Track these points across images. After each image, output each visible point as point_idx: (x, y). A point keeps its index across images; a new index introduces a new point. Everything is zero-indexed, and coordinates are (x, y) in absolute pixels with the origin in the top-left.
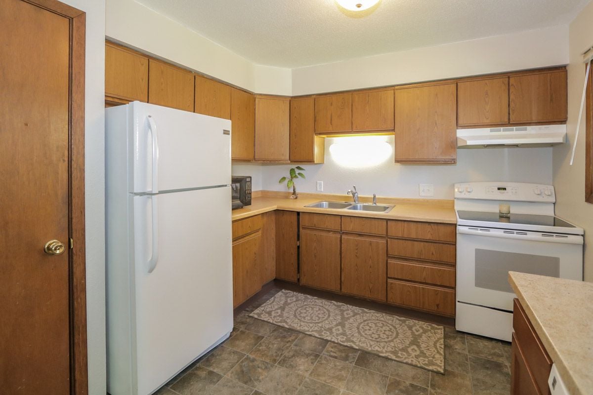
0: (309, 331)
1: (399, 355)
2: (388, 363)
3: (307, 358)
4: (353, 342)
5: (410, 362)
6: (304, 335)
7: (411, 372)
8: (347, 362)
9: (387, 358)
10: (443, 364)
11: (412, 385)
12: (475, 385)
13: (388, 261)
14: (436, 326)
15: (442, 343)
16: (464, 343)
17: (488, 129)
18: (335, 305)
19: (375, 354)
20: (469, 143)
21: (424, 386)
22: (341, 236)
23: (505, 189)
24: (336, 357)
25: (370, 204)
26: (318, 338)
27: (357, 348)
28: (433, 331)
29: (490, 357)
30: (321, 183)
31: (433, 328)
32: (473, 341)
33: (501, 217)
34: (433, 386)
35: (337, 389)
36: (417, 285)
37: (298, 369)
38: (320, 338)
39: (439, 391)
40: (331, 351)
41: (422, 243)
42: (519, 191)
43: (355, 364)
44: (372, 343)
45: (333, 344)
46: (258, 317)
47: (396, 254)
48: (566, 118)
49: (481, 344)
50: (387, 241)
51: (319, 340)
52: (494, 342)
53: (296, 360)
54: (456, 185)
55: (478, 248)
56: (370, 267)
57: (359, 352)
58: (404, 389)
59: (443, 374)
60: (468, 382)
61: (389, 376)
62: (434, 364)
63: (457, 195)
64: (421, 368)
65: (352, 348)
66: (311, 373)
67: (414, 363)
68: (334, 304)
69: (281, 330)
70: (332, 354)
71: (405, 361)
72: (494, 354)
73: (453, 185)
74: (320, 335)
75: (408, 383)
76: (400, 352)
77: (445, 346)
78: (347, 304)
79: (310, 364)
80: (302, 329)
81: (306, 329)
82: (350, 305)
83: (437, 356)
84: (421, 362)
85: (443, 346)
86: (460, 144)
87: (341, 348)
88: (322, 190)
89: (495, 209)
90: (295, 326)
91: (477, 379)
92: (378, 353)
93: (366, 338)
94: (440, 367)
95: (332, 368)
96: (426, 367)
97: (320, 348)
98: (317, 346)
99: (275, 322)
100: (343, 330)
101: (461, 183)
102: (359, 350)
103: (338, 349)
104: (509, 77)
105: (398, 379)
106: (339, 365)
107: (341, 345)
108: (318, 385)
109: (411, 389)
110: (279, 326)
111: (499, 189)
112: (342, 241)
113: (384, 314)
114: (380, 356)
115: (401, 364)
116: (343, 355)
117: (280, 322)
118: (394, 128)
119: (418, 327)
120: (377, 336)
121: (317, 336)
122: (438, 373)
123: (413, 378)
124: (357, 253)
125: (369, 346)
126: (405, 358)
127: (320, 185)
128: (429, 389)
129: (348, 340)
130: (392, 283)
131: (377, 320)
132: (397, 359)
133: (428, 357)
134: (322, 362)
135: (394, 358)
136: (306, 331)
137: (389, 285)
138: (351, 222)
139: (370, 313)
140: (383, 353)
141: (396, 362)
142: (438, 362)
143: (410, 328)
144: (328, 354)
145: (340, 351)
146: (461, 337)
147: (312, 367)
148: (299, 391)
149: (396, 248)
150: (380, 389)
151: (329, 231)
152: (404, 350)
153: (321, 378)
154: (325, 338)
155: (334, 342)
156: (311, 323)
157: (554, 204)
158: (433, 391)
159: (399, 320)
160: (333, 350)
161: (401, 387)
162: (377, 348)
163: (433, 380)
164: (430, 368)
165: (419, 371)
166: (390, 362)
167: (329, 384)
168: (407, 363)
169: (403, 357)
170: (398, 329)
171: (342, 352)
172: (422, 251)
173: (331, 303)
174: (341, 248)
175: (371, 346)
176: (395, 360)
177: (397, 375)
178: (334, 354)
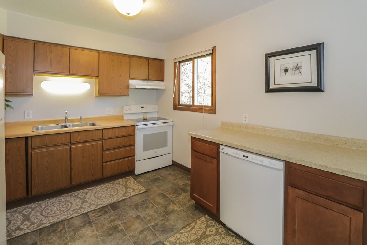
0: (68, 217)
1: (127, 195)
2: (125, 201)
3: (85, 227)
4: (101, 204)
5: (133, 195)
6: (67, 221)
7: (137, 198)
8: (108, 213)
9: (123, 200)
10: (144, 188)
11: (142, 201)
12: (158, 188)
13: (104, 153)
14: (128, 178)
15: (136, 182)
16: (142, 178)
17: (141, 81)
18: (68, 196)
19: (117, 202)
20: (137, 87)
21: (146, 199)
22: (71, 147)
23: (143, 108)
24: (101, 216)
25: (78, 123)
26: (79, 215)
27: (106, 205)
28: (128, 180)
29: (153, 178)
30: (30, 112)
31: (127, 179)
32: (145, 175)
33: (144, 120)
34: (148, 196)
35: (117, 225)
36: (119, 161)
37: (87, 235)
38: (80, 215)
39: (151, 196)
40: (95, 215)
41: (121, 138)
42: (149, 108)
43: (113, 211)
44: (111, 199)
45: (91, 212)
46: (10, 237)
47: (108, 147)
48: (164, 80)
49: (147, 175)
50: (103, 142)
51: (80, 216)
52: (150, 172)
53: (80, 233)
54: (125, 107)
55: (144, 134)
56: (93, 160)
57: (109, 206)
58: (141, 204)
59: (147, 191)
60: (156, 188)
61: (132, 204)
62: (141, 190)
63: (126, 112)
64: (139, 194)
65: (104, 207)
66: (97, 230)
67: (135, 194)
68: (66, 196)
69: (46, 230)
70: (97, 216)
71: (131, 196)
72: (153, 176)
73: (123, 107)
74: (78, 214)
75: (140, 202)
76: (126, 194)
77: (138, 182)
78: (75, 192)
79: (91, 228)
80: (62, 219)
81: (65, 217)
82: (77, 191)
83: (139, 187)
84: (137, 192)
85: (137, 183)
86: (131, 87)
87: (97, 210)
88: (31, 118)
89: (141, 117)
90: (54, 220)
91: (157, 186)
92: (117, 201)
93: (105, 199)
94: (144, 189)
95: (104, 220)
96: (140, 193)
97: (86, 218)
98: (84, 219)
99: (33, 229)
100: (89, 203)
101: (127, 106)
102: (108, 205)
103: (97, 212)
104: (148, 60)
105: (136, 203)
106: (106, 217)
107: (96, 210)
108: (107, 231)
109: (142, 202)
110: (40, 229)
111: (141, 108)
112: (72, 150)
113: (101, 185)
114: (120, 201)
115: (131, 198)
116: (103, 212)
117: (38, 227)
118: (99, 75)
119: (121, 182)
120: (109, 195)
121: (77, 215)
122: (145, 192)
123: (140, 199)
124: (83, 155)
125: (111, 201)
126: (130, 195)
127: (29, 113)
128: (148, 198)
129: (97, 205)
130: (106, 165)
131: (101, 189)
132: (128, 197)
133: (137, 189)
134: (96, 222)
135: (126, 198)
136: (67, 218)
137: (104, 166)
138: (79, 135)
139: (93, 188)
140: (119, 199)
141: (128, 199)
142: (142, 188)
143: (119, 184)
144: (95, 217)
145: (99, 212)
146: (140, 177)
147: (94, 228)
148: (101, 240)
149: (108, 144)
150: (133, 211)
151: (59, 146)
152: (126, 192)
153: (104, 228)
154: (84, 213)
155: (91, 211)
156: (64, 212)
157: (157, 112)
158: (150, 198)
159: (112, 183)
160: (94, 214)
161: (139, 204)
162: (115, 199)
163: (146, 195)
164: (141, 192)
165: (139, 195)
166: (126, 200)
167: (111, 226)
168: (132, 196)
169: (128, 195)
170: (115, 187)
171: (101, 212)
172: (121, 142)
173: (63, 196)
174: (71, 154)
175: (111, 200)
176: (127, 198)
177: (133, 202)
178: (98, 215)
